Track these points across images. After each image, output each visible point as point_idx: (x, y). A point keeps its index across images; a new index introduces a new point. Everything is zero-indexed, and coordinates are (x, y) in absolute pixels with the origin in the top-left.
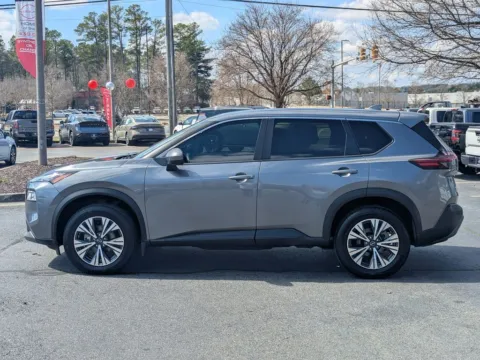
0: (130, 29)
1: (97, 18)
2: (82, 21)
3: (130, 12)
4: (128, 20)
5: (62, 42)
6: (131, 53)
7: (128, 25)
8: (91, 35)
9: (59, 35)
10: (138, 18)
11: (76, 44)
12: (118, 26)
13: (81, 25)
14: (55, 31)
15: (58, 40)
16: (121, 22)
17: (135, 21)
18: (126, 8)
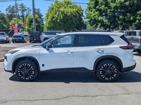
0: (20, 10)
1: (11, 7)
2: (7, 8)
4: (20, 7)
5: (2, 13)
6: (21, 16)
7: (21, 9)
8: (10, 12)
11: (6, 14)
13: (7, 9)
16: (18, 8)
17: (22, 8)
18: (20, 4)
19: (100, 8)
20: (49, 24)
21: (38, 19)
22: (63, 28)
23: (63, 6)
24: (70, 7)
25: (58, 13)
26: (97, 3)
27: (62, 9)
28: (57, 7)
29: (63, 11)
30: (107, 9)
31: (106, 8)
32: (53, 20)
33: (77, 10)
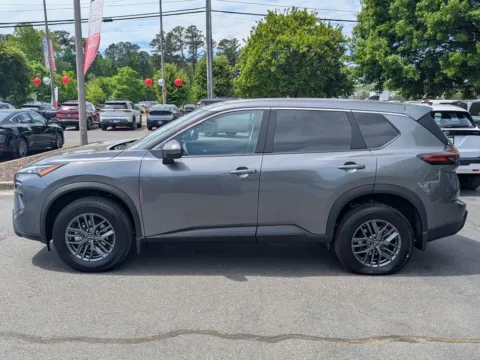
0: (187, 43)
1: (165, 36)
2: (155, 37)
3: (189, 30)
4: (187, 37)
5: (141, 53)
6: (189, 60)
7: (188, 40)
9: (139, 48)
10: (195, 36)
11: (151, 54)
12: (181, 41)
13: (154, 40)
14: (135, 45)
15: (139, 51)
16: (182, 38)
17: (192, 37)
18: (186, 28)
19: (391, 31)
20: (247, 79)
21: (226, 68)
22: (285, 89)
23: (288, 26)
24: (310, 31)
25: (272, 46)
26: (382, 17)
27: (284, 38)
28: (272, 31)
29: (287, 42)
30: (411, 33)
31: (408, 29)
32: (257, 69)
33: (327, 38)
